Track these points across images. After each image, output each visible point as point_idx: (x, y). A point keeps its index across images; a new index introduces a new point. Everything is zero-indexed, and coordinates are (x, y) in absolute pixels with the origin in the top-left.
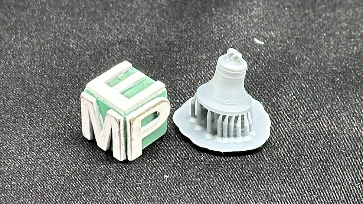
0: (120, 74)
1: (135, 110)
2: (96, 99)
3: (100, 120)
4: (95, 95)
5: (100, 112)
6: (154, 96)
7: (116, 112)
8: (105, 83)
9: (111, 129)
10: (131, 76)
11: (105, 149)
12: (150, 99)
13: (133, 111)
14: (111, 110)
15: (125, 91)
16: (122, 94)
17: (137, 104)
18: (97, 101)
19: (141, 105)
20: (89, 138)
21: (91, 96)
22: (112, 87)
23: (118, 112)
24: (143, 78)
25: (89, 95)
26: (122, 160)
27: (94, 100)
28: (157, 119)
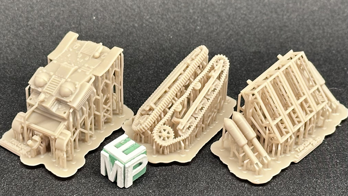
0: (122, 141)
1: (130, 161)
2: (109, 155)
3: (111, 166)
4: (109, 152)
5: (111, 161)
6: (140, 154)
7: (120, 162)
8: (114, 146)
9: (117, 171)
10: (128, 142)
11: (113, 181)
12: (138, 155)
13: (129, 162)
14: (117, 161)
15: (125, 151)
16: (123, 152)
17: (131, 158)
18: (110, 156)
19: (133, 158)
20: (104, 175)
21: (107, 153)
22: (118, 148)
23: (121, 162)
24: (134, 144)
25: (105, 152)
26: (122, 187)
27: (108, 155)
28: (141, 166)
